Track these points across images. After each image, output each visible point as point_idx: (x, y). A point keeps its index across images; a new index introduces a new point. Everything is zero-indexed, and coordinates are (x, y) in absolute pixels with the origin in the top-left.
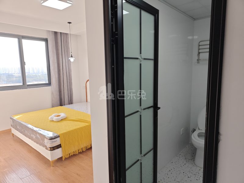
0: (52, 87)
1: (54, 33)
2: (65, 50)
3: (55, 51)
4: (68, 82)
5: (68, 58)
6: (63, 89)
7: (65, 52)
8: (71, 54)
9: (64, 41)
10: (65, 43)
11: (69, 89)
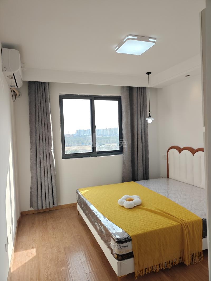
0: (124, 155)
1: (129, 88)
2: (142, 109)
3: (129, 111)
4: (144, 150)
5: (145, 118)
6: (137, 159)
7: (142, 111)
8: (148, 113)
9: (141, 98)
10: (141, 100)
11: (144, 158)
